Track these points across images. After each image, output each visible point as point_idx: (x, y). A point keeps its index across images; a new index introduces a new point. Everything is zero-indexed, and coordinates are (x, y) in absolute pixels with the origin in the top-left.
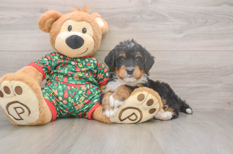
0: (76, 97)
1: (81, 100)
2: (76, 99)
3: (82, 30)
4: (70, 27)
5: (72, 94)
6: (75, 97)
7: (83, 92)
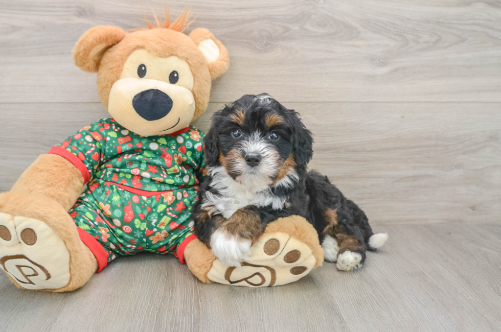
0: (152, 218)
3: (170, 77)
4: (143, 68)
6: (150, 218)
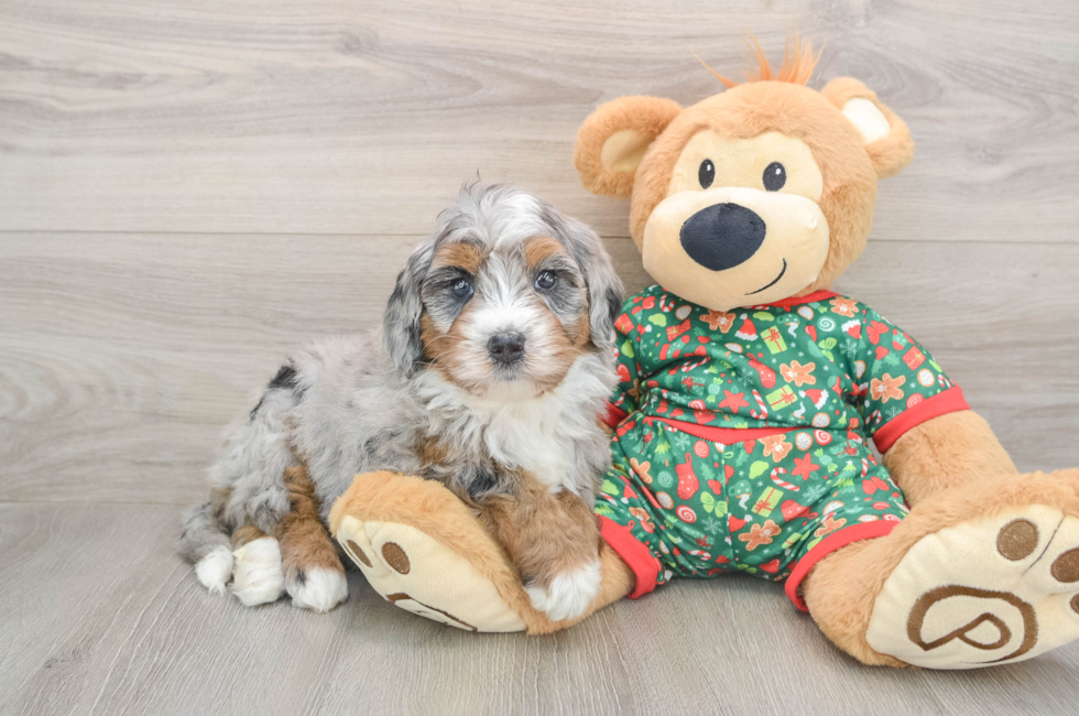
0: (739, 491)
1: (764, 505)
2: (740, 499)
3: (764, 178)
4: (709, 168)
5: (715, 480)
6: (733, 491)
7: (774, 466)
